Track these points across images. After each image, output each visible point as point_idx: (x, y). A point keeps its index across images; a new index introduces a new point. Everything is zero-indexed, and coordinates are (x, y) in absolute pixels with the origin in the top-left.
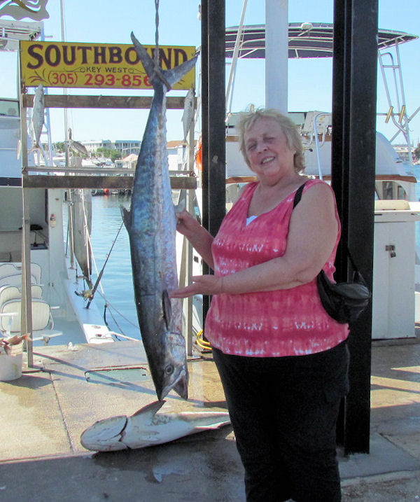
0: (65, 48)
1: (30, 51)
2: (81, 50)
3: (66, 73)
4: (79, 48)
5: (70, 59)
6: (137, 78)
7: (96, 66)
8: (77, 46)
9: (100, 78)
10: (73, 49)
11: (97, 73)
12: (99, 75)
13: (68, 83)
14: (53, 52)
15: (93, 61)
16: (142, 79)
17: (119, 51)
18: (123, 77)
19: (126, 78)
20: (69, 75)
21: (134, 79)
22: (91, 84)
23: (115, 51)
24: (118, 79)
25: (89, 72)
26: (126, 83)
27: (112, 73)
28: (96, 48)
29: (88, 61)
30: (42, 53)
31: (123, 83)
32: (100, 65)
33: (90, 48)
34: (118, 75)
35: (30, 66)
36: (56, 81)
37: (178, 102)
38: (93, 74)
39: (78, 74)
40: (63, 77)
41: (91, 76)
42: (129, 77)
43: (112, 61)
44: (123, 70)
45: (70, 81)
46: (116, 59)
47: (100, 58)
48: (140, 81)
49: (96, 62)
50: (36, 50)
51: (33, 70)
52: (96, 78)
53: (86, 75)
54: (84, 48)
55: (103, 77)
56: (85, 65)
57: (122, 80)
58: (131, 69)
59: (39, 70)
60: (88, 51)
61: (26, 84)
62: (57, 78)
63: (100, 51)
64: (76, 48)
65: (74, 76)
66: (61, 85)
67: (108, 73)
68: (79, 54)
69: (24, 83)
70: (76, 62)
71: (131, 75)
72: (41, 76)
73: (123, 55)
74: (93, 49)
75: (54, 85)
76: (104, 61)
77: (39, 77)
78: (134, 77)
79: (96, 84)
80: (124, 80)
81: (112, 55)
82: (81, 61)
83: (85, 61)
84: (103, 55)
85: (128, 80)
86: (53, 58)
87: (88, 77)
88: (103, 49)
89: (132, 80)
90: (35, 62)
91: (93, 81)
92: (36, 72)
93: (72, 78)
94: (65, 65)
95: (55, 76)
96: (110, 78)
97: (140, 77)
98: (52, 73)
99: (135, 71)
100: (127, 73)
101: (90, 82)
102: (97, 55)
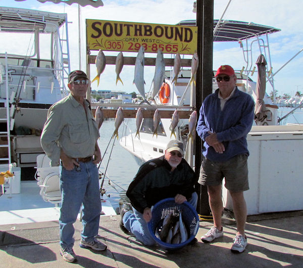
0: (116, 25)
1: (93, 26)
2: (126, 27)
3: (116, 42)
4: (125, 25)
5: (119, 32)
6: (161, 46)
7: (136, 37)
8: (124, 24)
9: (138, 46)
10: (121, 25)
11: (136, 42)
12: (138, 44)
13: (118, 48)
14: (108, 28)
15: (134, 34)
16: (164, 47)
17: (151, 28)
18: (153, 46)
19: (155, 46)
20: (118, 43)
21: (160, 47)
22: (132, 49)
23: (148, 28)
24: (150, 47)
25: (131, 41)
26: (155, 49)
27: (145, 42)
28: (136, 26)
29: (131, 34)
30: (101, 28)
31: (152, 49)
32: (139, 37)
33: (132, 26)
34: (150, 44)
35: (93, 36)
36: (109, 46)
37: (187, 63)
38: (133, 42)
39: (124, 42)
40: (114, 44)
41: (132, 44)
42: (157, 46)
43: (145, 34)
44: (153, 41)
45: (119, 47)
46: (148, 33)
47: (138, 32)
48: (163, 48)
49: (136, 34)
50: (97, 26)
51: (95, 39)
52: (135, 45)
53: (129, 43)
54: (128, 25)
55: (139, 45)
56: (128, 37)
57: (152, 47)
58: (158, 40)
59: (99, 39)
60: (131, 27)
61: (90, 48)
62: (110, 45)
63: (138, 28)
64: (123, 26)
65: (121, 44)
66: (113, 49)
67: (143, 42)
68: (125, 29)
69: (89, 48)
70: (123, 34)
71: (158, 44)
72: (100, 42)
73: (153, 31)
74: (134, 26)
75: (108, 49)
76: (141, 35)
77: (99, 44)
78: (160, 45)
79: (135, 49)
80: (154, 47)
81: (146, 31)
82: (126, 34)
83: (128, 34)
84: (140, 30)
85: (156, 47)
86: (108, 31)
87: (130, 44)
88: (140, 26)
89: (158, 47)
90: (96, 34)
91: (133, 47)
92: (96, 40)
93: (120, 45)
94: (116, 36)
95: (109, 43)
96: (145, 45)
97: (163, 45)
98: (107, 41)
99: (160, 42)
100: (155, 42)
101: (132, 48)
102: (136, 30)
